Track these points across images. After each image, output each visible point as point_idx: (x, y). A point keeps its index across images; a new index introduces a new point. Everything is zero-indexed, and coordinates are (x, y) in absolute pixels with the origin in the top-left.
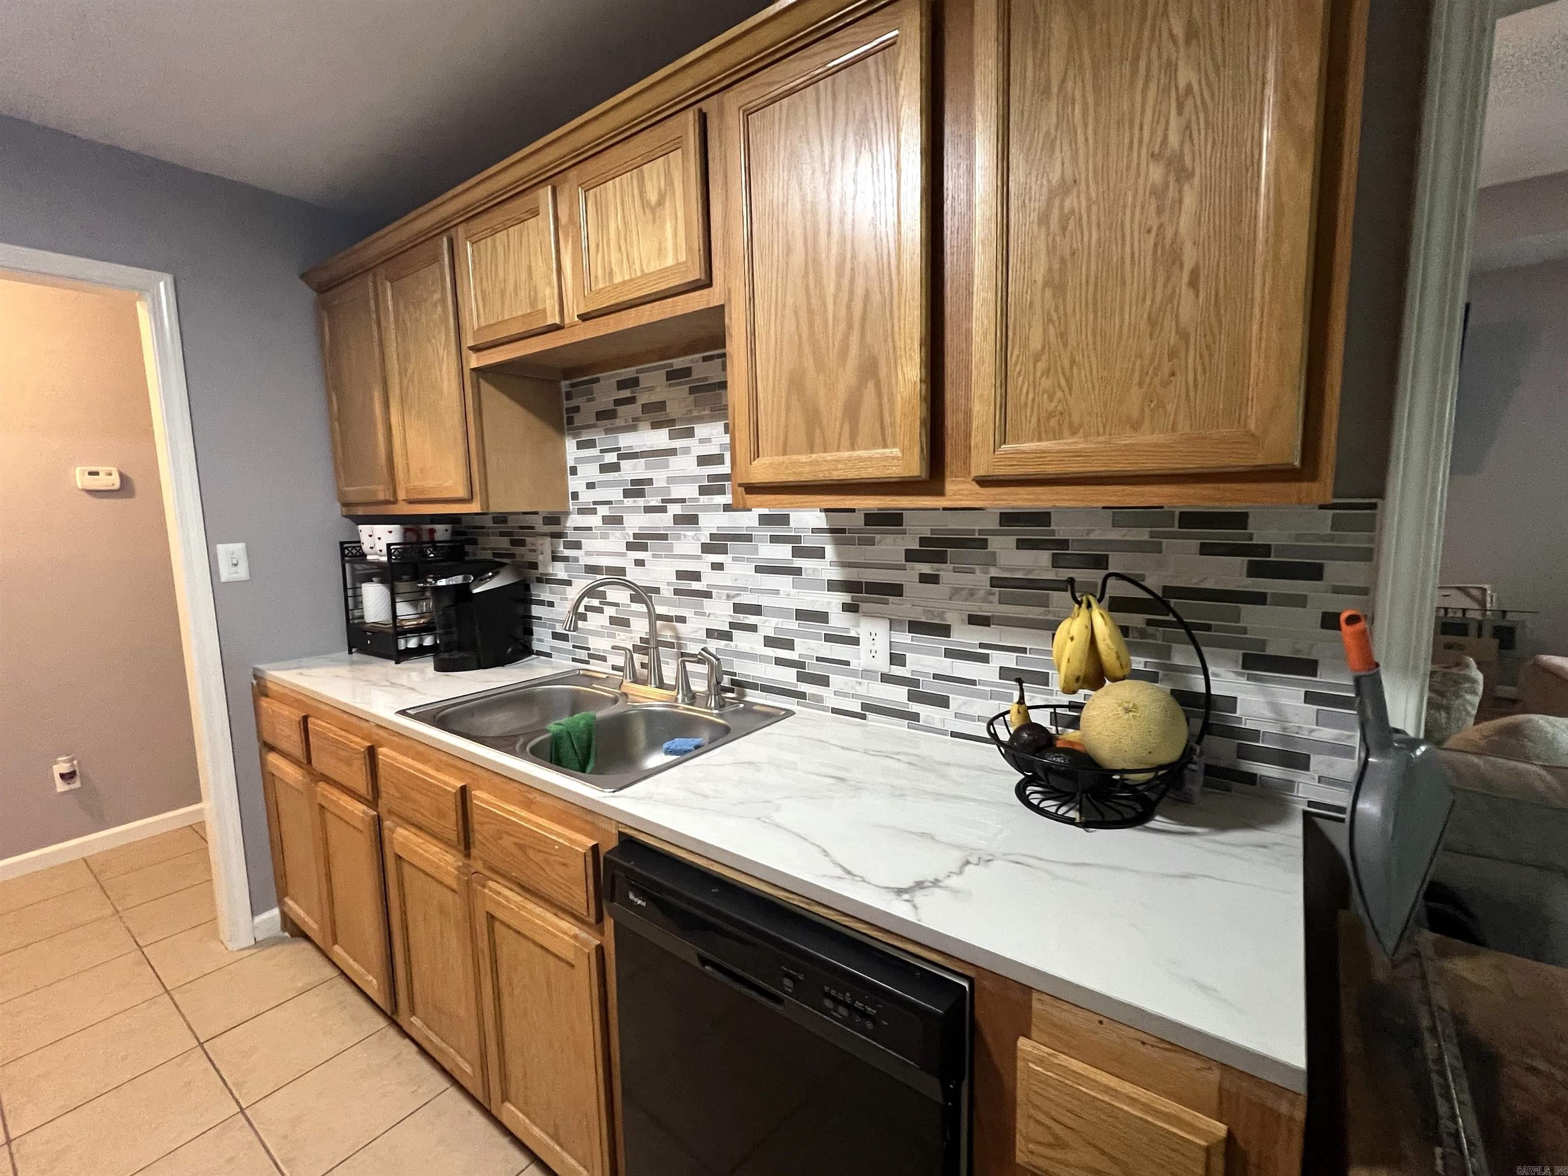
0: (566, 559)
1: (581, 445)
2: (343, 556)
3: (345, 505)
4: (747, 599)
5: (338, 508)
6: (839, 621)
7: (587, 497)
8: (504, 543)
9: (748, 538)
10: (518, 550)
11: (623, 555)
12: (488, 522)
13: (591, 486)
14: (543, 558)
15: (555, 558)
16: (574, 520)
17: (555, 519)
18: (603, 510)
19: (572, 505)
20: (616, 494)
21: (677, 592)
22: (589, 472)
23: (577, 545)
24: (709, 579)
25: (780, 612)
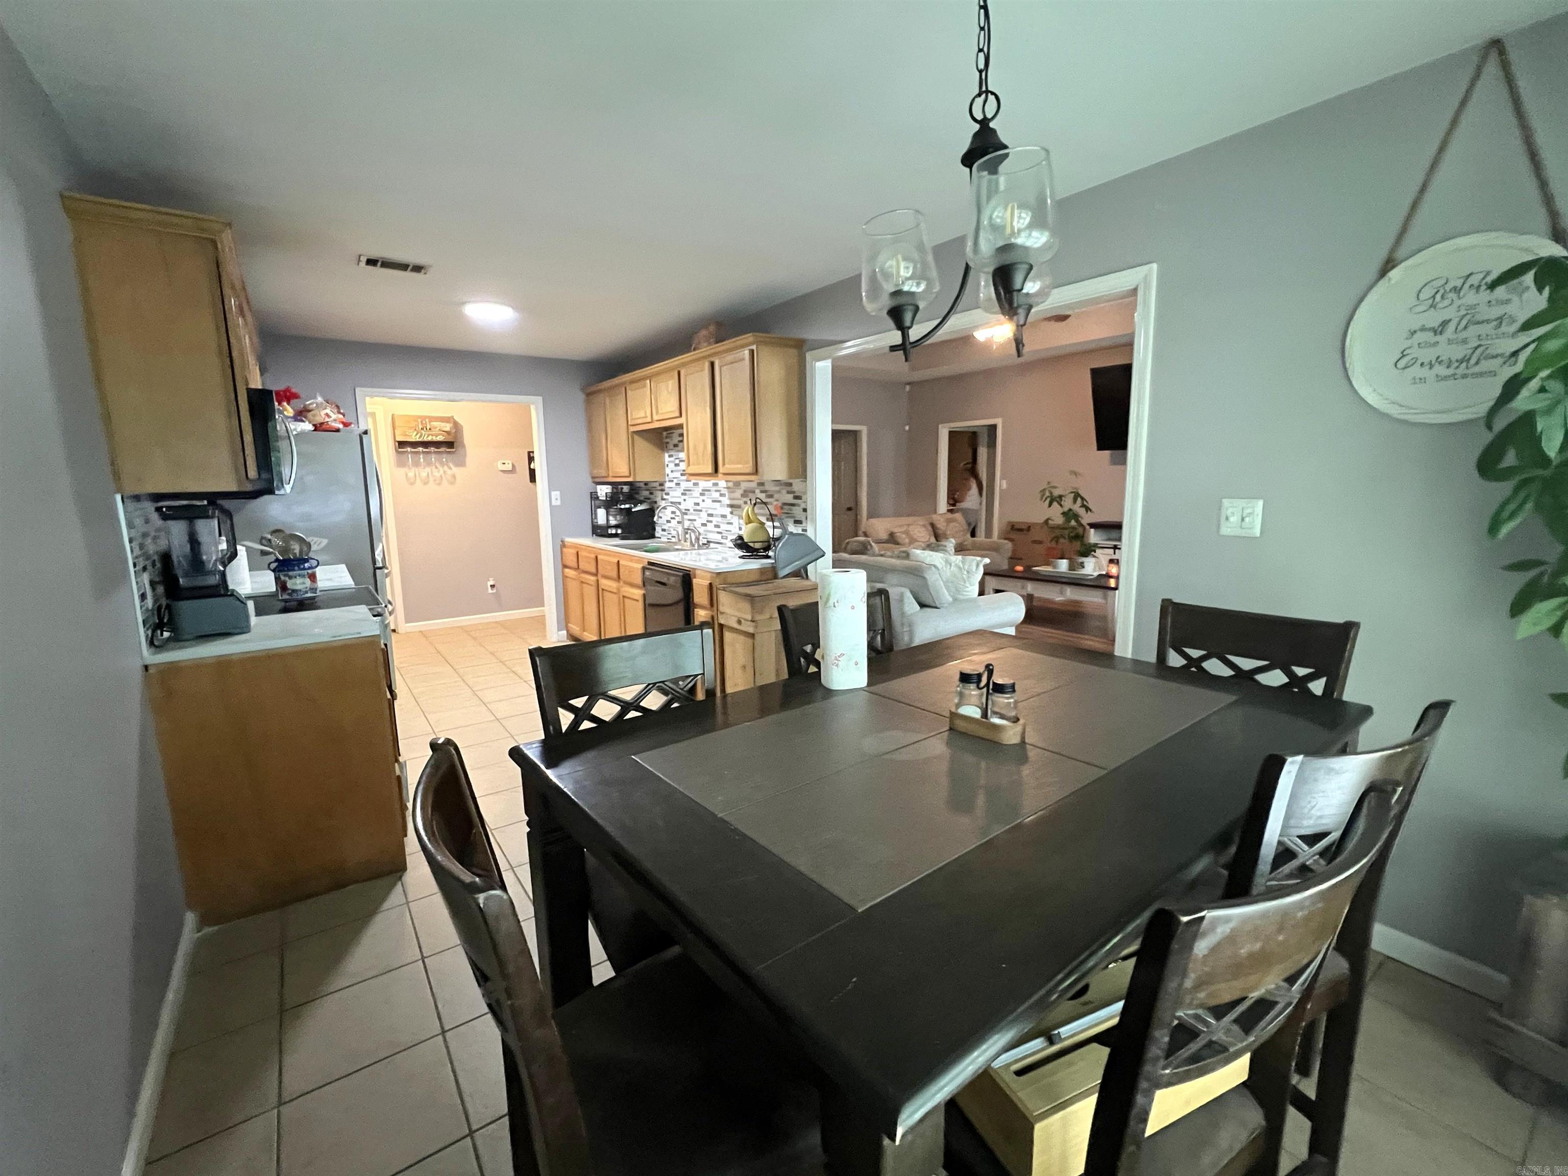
0: (664, 499)
1: (670, 456)
2: (591, 497)
3: (593, 478)
4: (710, 512)
5: (590, 480)
6: (729, 516)
7: (671, 475)
8: (646, 493)
9: (709, 491)
10: (651, 496)
11: (680, 497)
12: (642, 485)
13: (672, 471)
14: (658, 499)
15: (663, 499)
16: (667, 485)
17: (662, 484)
18: (675, 481)
19: (667, 479)
20: (678, 475)
21: (694, 510)
22: (672, 466)
23: (667, 494)
24: (702, 505)
25: (717, 516)
